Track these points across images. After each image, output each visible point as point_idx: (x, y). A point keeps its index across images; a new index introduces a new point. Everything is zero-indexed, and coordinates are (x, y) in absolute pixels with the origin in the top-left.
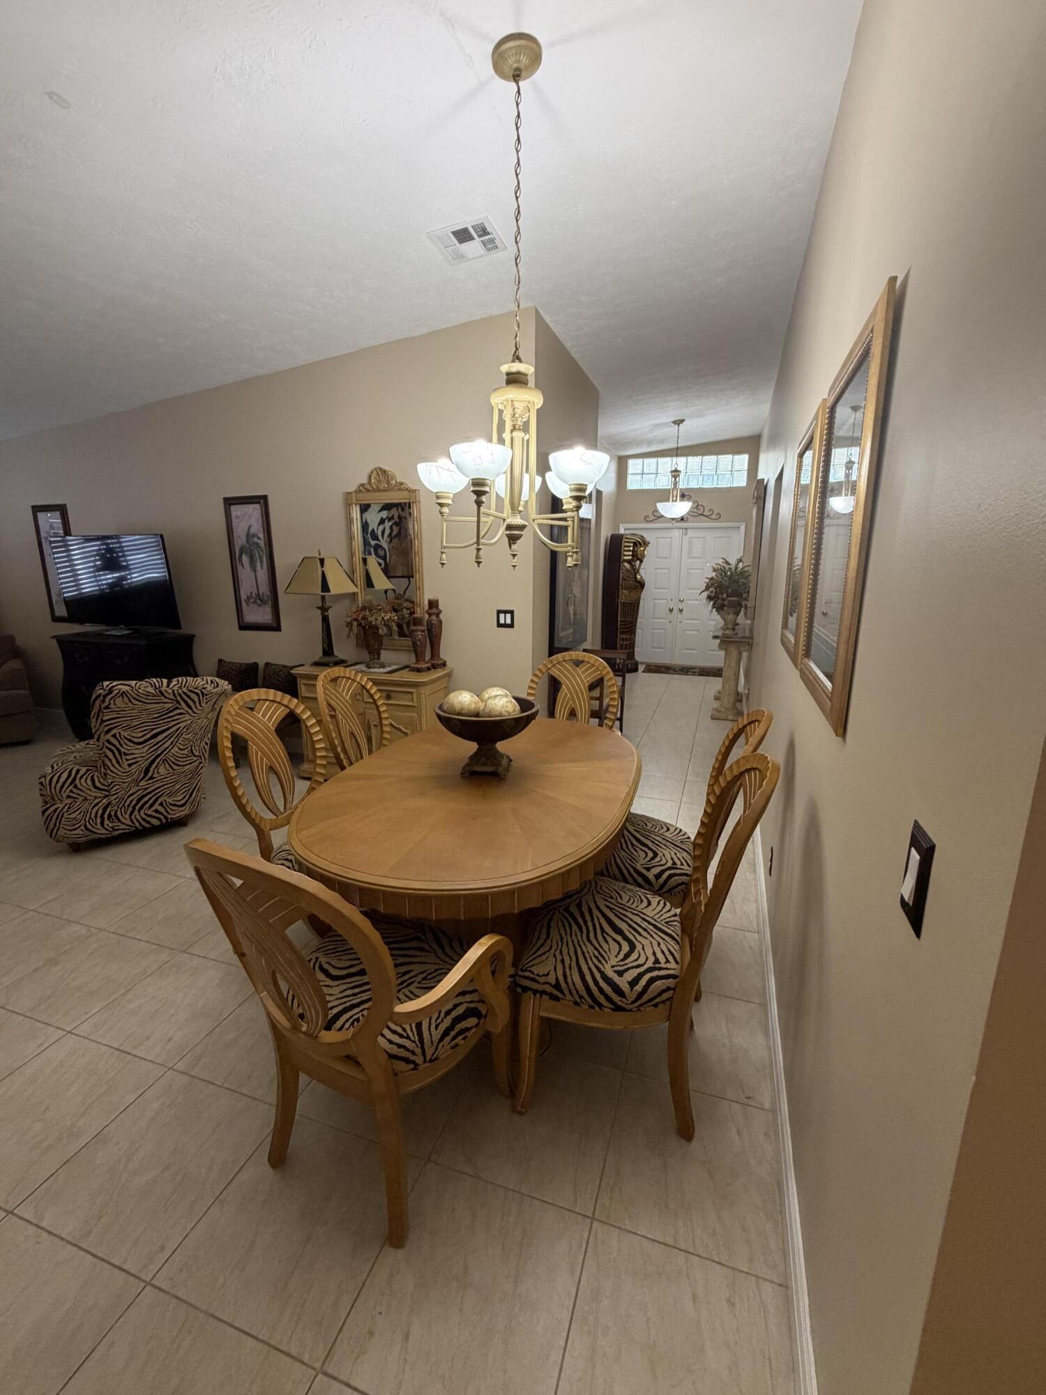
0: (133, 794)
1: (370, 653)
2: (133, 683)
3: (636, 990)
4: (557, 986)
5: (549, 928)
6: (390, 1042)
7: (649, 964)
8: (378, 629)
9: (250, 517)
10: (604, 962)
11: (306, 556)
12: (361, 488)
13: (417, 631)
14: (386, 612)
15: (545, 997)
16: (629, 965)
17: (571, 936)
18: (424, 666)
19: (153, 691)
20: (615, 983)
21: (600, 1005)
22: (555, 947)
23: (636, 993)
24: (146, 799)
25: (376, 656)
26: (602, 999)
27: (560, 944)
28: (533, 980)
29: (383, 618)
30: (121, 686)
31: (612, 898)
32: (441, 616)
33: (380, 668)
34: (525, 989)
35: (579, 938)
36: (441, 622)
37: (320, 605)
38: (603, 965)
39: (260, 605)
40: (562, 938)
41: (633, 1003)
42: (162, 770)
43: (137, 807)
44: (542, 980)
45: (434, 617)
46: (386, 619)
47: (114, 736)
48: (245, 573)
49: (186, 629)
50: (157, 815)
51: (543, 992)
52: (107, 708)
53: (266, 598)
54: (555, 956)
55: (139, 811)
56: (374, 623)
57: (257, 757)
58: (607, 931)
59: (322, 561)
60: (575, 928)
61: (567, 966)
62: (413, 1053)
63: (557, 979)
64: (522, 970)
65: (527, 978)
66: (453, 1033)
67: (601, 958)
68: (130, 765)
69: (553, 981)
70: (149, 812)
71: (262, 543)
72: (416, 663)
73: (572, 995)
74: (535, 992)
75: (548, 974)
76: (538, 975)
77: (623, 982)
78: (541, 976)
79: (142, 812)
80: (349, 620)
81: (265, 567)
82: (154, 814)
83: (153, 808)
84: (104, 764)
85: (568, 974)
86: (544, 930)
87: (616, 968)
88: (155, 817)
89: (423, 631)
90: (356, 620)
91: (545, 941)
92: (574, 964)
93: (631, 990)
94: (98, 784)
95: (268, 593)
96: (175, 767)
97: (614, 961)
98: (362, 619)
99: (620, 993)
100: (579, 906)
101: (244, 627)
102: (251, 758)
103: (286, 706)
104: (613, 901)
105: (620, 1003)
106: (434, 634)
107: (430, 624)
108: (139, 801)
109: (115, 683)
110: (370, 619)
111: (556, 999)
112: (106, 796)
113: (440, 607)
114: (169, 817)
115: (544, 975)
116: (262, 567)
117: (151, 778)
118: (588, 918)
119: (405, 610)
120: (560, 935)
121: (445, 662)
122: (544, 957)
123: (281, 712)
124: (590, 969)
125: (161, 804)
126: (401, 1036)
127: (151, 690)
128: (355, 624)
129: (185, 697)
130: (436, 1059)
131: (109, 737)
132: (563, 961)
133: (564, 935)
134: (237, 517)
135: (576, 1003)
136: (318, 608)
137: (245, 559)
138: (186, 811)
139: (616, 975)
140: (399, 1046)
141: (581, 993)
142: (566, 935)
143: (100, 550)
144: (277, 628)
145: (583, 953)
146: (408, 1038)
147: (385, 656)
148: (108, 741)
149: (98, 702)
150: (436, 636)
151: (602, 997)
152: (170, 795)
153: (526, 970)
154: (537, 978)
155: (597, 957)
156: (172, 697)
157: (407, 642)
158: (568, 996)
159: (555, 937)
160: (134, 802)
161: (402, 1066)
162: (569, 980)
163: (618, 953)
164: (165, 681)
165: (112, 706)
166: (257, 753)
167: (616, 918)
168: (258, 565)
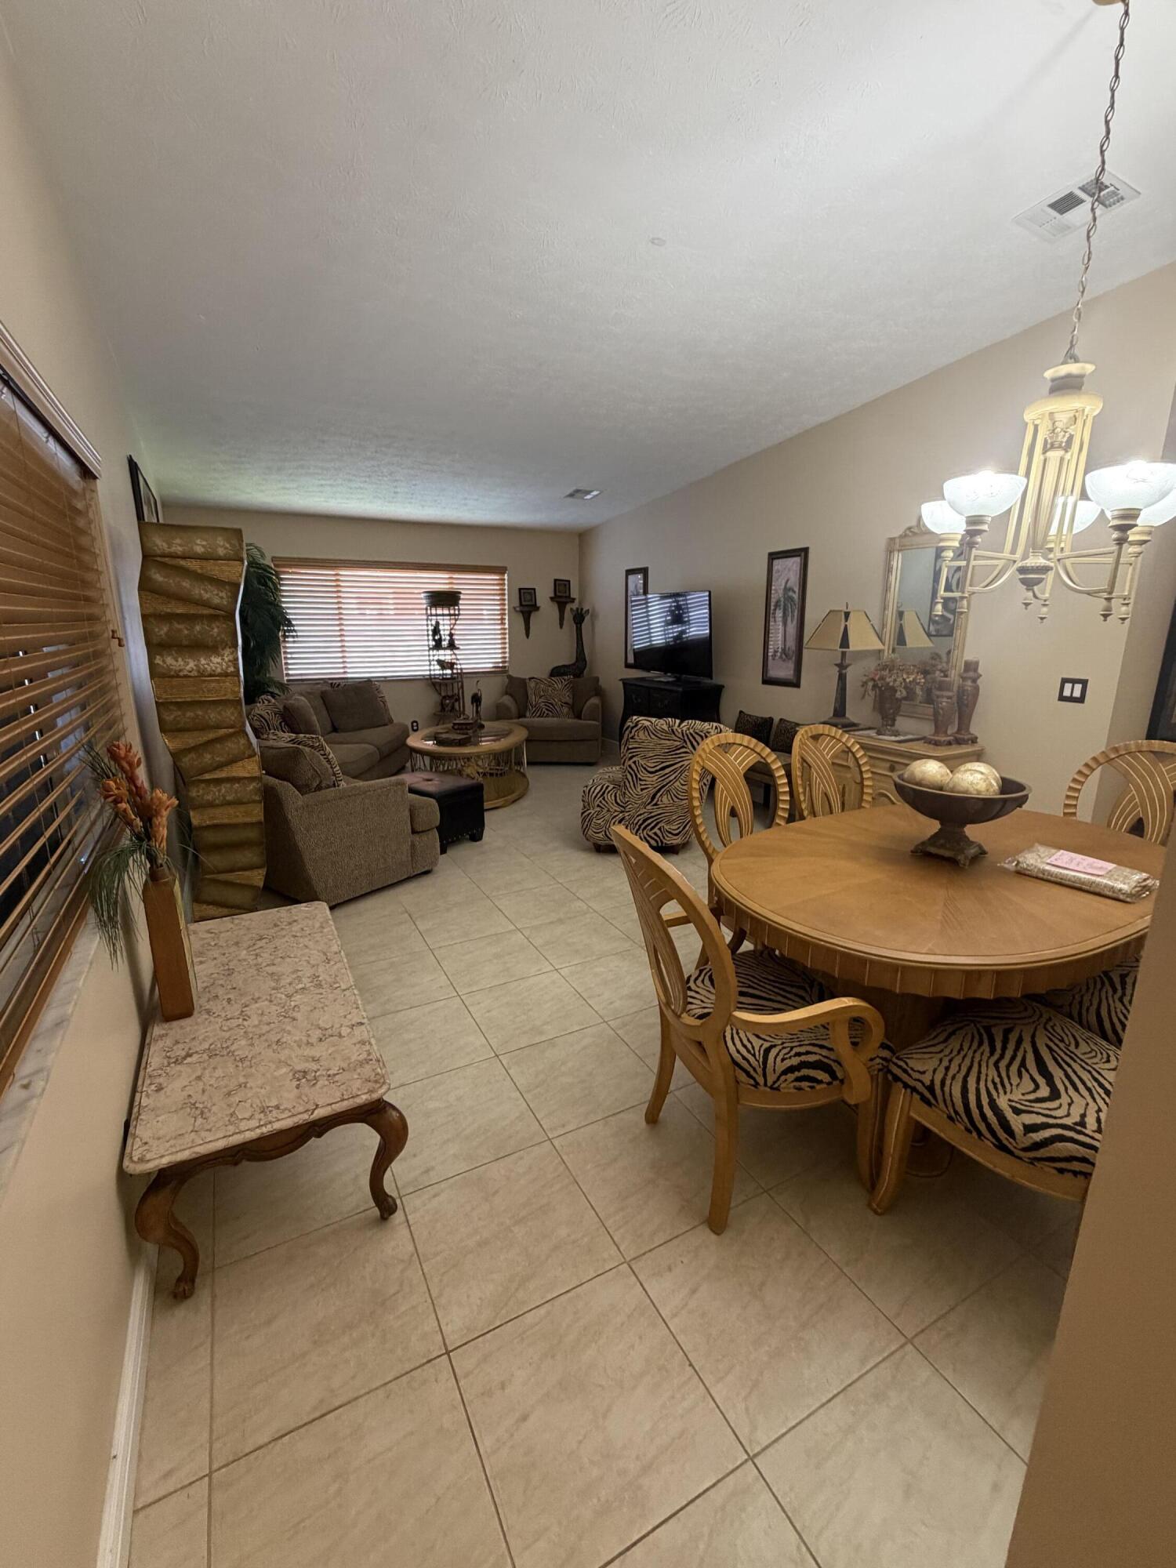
0: (641, 815)
1: (883, 718)
2: (653, 720)
3: (1031, 1138)
4: (931, 1088)
5: (953, 1033)
6: (738, 1052)
7: (1068, 1121)
8: (896, 691)
9: (789, 570)
10: (1001, 1091)
11: (832, 609)
12: (908, 532)
13: (943, 697)
14: (908, 673)
15: (916, 1097)
16: (1035, 1110)
17: (975, 1052)
18: (943, 739)
19: (666, 728)
20: (1005, 1118)
21: (980, 1134)
22: (947, 1051)
23: (1032, 1141)
24: (649, 821)
25: (890, 722)
26: (982, 1127)
27: (955, 1053)
28: (905, 1071)
29: (904, 680)
30: (644, 721)
31: (1062, 1041)
32: (979, 682)
33: (891, 735)
34: (897, 1079)
35: (985, 1058)
36: (977, 689)
37: (839, 662)
38: (998, 1093)
39: (784, 661)
40: (961, 1049)
41: (1025, 1150)
42: (665, 799)
43: (642, 827)
44: (916, 1075)
45: (969, 683)
46: (908, 680)
47: (634, 762)
48: (777, 628)
49: (717, 680)
50: (656, 837)
51: (914, 1090)
52: (632, 738)
53: (791, 653)
54: (941, 1060)
55: (643, 830)
56: (891, 684)
57: (722, 795)
58: (1028, 1066)
59: (847, 615)
60: (986, 1047)
61: (951, 1073)
62: (754, 1069)
63: (932, 1081)
64: (898, 1058)
65: (900, 1067)
66: (797, 1074)
67: (999, 1086)
68: (642, 790)
69: (927, 1080)
70: (650, 833)
71: (796, 596)
72: (934, 735)
73: (947, 1107)
74: (906, 1086)
75: (924, 1073)
76: (912, 1069)
77: (1017, 1122)
78: (915, 1071)
79: (645, 832)
80: (865, 679)
81: (795, 622)
82: (653, 836)
83: (653, 831)
84: (625, 786)
85: (948, 1082)
86: (945, 1034)
87: (1013, 1104)
88: (653, 839)
89: (949, 698)
90: (873, 679)
91: (938, 1044)
92: (960, 1077)
93: (1025, 1135)
94: (618, 801)
95: (794, 648)
96: (675, 799)
97: (1017, 1096)
98: (879, 679)
99: (1010, 1132)
100: (1007, 1033)
101: (767, 681)
102: (716, 794)
103: (759, 754)
104: (1062, 1045)
105: (1005, 1142)
106: (966, 704)
107: (961, 692)
108: (644, 821)
109: (641, 718)
110: (888, 680)
111: (929, 1103)
112: (622, 812)
113: (980, 671)
114: (664, 841)
115: (919, 1072)
116: (792, 621)
117: (656, 804)
118: (1011, 1046)
119: (938, 672)
120: (961, 1045)
121: (977, 738)
122: (926, 1056)
123: (752, 759)
124: (978, 1090)
125: (660, 829)
126: (748, 1051)
127: (665, 727)
128: (870, 684)
129: (691, 738)
130: (778, 1089)
131: (631, 762)
132: (947, 1069)
133: (966, 1048)
134: (778, 571)
135: (950, 1118)
136: (836, 665)
137: (779, 614)
138: (677, 841)
139: (1010, 1110)
140: (744, 1058)
141: (957, 1108)
142: (969, 1048)
143: (671, 607)
144: (797, 685)
145: (979, 1072)
146: (754, 1055)
147: (901, 723)
148: (630, 766)
149: (627, 732)
150: (967, 706)
151: (983, 1125)
152: (668, 822)
153: (901, 1059)
154: (910, 1072)
155: (995, 1084)
156: (680, 736)
157: (929, 710)
158: (942, 1105)
159: (955, 1043)
160: (640, 822)
161: (743, 1077)
162: (947, 1089)
163: (1028, 1093)
164: (678, 721)
165: (636, 737)
166: (722, 791)
167: (1053, 1062)
168: (789, 619)
